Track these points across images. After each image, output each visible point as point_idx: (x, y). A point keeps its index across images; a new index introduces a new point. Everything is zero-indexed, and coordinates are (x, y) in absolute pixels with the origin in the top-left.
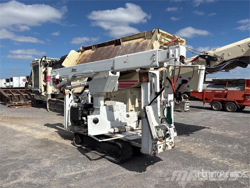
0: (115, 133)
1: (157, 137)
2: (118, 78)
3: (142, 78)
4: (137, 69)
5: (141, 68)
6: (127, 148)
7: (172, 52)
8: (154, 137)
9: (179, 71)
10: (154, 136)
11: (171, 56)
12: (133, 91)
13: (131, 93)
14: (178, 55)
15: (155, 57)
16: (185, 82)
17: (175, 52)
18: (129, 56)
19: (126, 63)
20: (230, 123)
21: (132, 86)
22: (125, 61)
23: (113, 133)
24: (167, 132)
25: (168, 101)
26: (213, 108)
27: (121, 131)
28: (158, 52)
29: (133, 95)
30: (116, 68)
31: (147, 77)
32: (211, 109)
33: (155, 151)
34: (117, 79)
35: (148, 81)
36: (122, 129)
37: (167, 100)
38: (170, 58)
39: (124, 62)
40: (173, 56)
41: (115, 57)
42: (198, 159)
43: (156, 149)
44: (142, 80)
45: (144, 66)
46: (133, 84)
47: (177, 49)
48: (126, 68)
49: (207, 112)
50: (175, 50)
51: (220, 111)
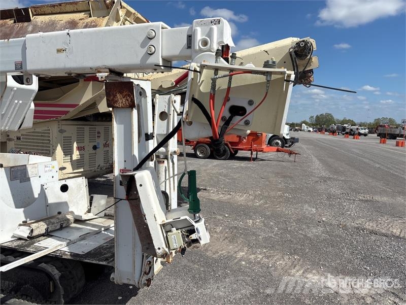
0: (32, 238)
1: (167, 250)
2: (34, 95)
3: (115, 96)
4: (99, 72)
5: (112, 71)
6: (70, 272)
7: (202, 34)
8: (157, 251)
9: (230, 82)
10: (159, 249)
11: (198, 44)
12: (64, 128)
13: (61, 131)
14: (219, 43)
15: (152, 42)
16: (237, 111)
17: (210, 34)
18: (75, 34)
19: (63, 55)
20: (229, 179)
21: (63, 117)
22: (60, 48)
23: (28, 237)
24: (194, 236)
25: (170, 153)
26: (198, 154)
27: (49, 230)
28: (161, 29)
29: (65, 134)
30: (30, 66)
31: (129, 96)
32: (194, 156)
33: (148, 274)
34: (32, 98)
35: (132, 106)
36: (53, 223)
37: (167, 151)
38: (198, 48)
39: (59, 51)
40: (205, 43)
41: (28, 36)
42: (216, 261)
43: (150, 268)
44: (116, 101)
45: (120, 66)
46: (66, 113)
47: (215, 27)
48: (64, 69)
49: (190, 162)
50: (211, 30)
51: (207, 158)
